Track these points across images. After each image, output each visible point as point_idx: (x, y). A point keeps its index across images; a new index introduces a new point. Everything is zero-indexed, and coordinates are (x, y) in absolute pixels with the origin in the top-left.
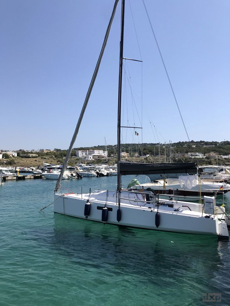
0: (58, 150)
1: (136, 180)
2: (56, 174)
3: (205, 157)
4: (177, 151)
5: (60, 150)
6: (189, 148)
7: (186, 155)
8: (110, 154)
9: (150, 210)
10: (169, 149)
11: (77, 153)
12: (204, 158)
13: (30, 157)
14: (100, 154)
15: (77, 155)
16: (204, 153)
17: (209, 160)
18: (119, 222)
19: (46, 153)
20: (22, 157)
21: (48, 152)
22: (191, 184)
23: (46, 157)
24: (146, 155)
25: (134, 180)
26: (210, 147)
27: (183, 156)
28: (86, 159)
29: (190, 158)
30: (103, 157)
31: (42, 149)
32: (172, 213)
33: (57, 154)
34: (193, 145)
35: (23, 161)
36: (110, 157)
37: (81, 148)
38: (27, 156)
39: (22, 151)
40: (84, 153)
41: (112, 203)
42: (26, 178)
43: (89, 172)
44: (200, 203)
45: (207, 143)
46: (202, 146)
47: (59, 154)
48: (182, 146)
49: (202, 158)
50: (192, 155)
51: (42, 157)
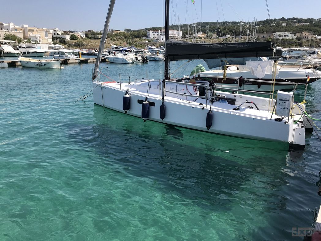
0: (128, 31)
1: (201, 65)
2: (120, 57)
3: (296, 37)
4: (263, 30)
5: (130, 30)
6: (278, 27)
7: (273, 36)
8: (185, 35)
9: (201, 107)
10: (253, 29)
11: (148, 34)
12: (294, 39)
13: (99, 39)
14: (173, 35)
15: (148, 36)
16: (295, 33)
17: (299, 41)
18: (162, 120)
19: (116, 34)
20: (91, 38)
21: (117, 33)
22: (263, 71)
23: (115, 39)
24: (225, 36)
25: (198, 66)
26: (303, 26)
27: (269, 36)
28: (158, 40)
30: (177, 39)
31: (112, 29)
32: (229, 113)
33: (127, 34)
34: (283, 23)
35: (91, 43)
36: (184, 38)
37: (153, 28)
38: (96, 37)
39: (91, 31)
40: (156, 34)
41: (155, 96)
42: (88, 61)
43: (156, 56)
44: (271, 98)
45: (300, 21)
46: (294, 24)
47: (129, 35)
48: (270, 24)
49: (292, 39)
50: (280, 36)
51: (111, 38)
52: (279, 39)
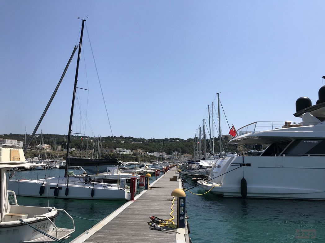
3: (132, 153)
4: (105, 145)
6: (118, 144)
7: (114, 151)
9: (88, 187)
10: (97, 144)
14: (13, 145)
16: (132, 150)
17: (135, 157)
18: (66, 196)
26: (137, 144)
27: (111, 151)
29: (118, 154)
34: (122, 140)
45: (135, 140)
46: (131, 142)
48: (111, 141)
49: (130, 154)
50: (120, 151)
52: (119, 154)
